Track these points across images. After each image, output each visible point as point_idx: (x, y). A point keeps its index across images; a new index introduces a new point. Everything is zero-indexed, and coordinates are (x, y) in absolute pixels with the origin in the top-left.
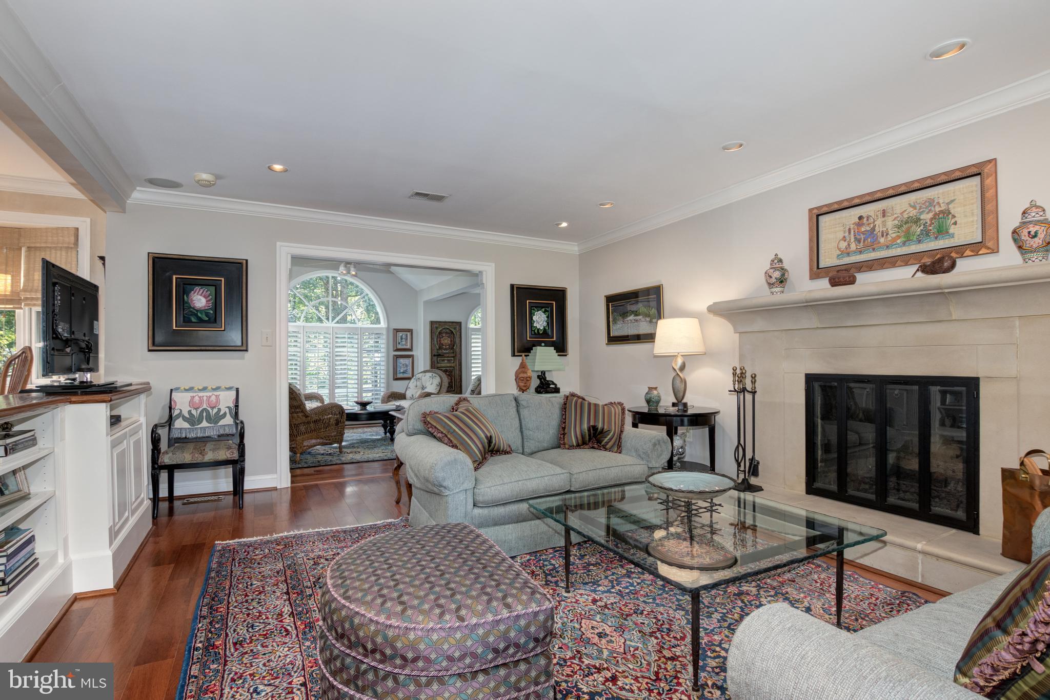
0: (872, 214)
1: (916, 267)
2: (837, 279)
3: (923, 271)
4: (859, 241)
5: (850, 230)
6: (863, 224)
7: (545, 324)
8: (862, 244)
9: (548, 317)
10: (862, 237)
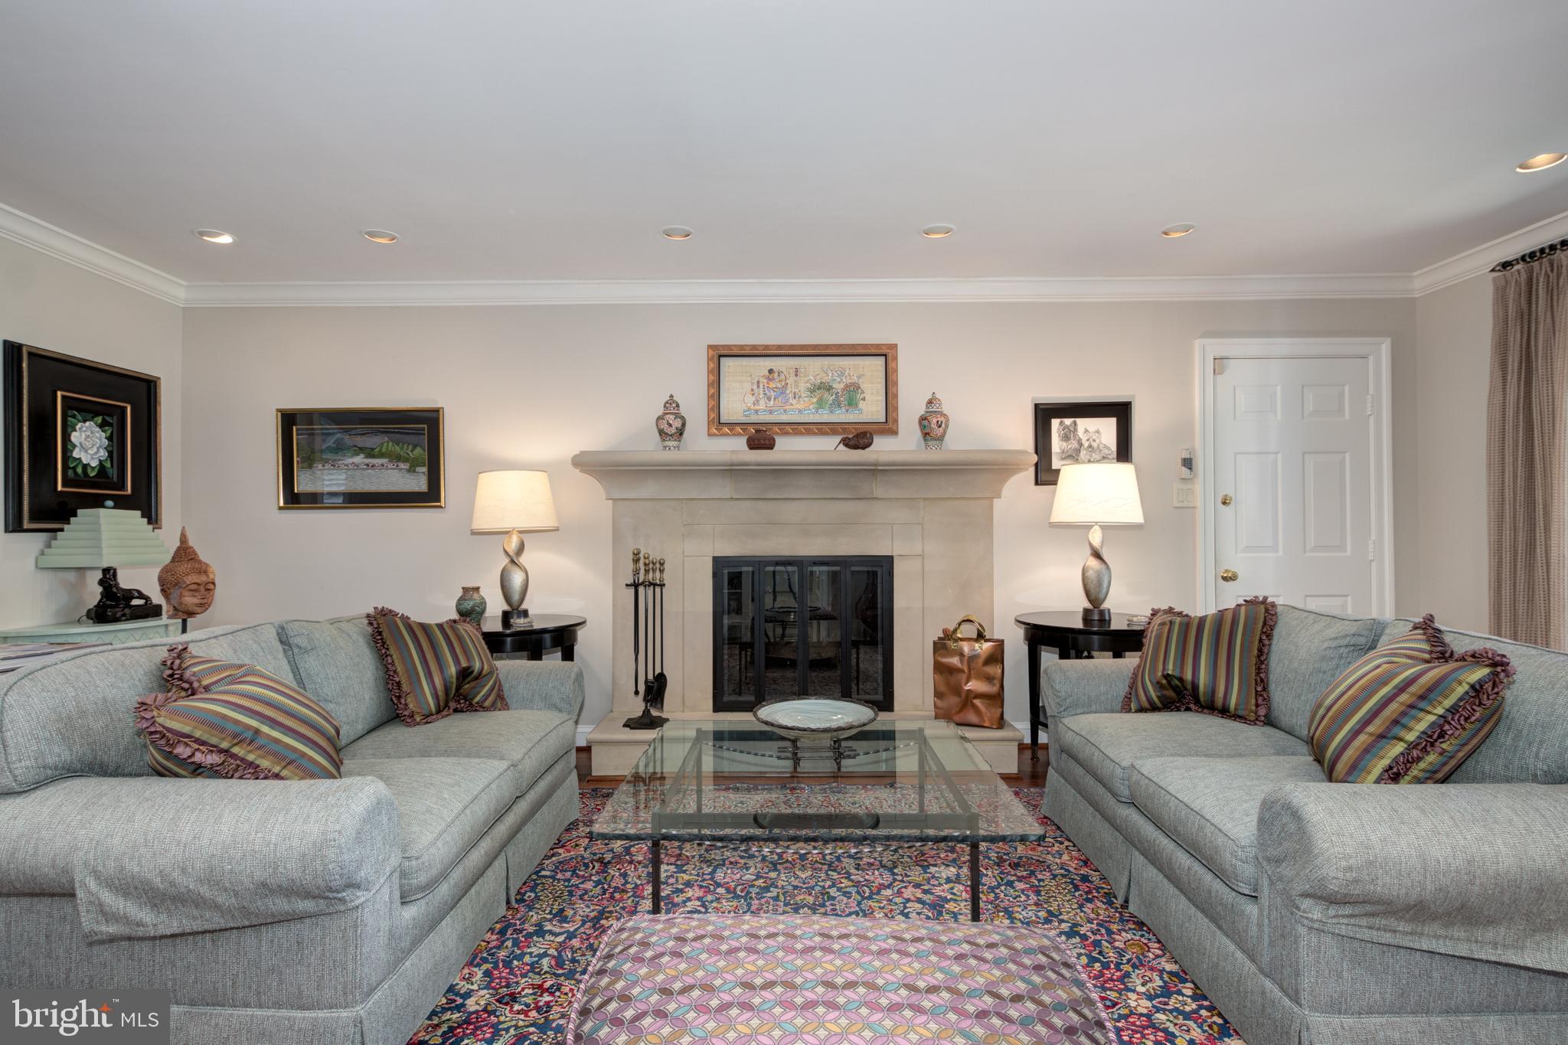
0: (783, 370)
1: (838, 439)
2: (756, 442)
3: (846, 445)
4: (769, 399)
5: (758, 382)
6: (773, 379)
7: (103, 454)
8: (772, 402)
9: (110, 439)
10: (773, 394)
